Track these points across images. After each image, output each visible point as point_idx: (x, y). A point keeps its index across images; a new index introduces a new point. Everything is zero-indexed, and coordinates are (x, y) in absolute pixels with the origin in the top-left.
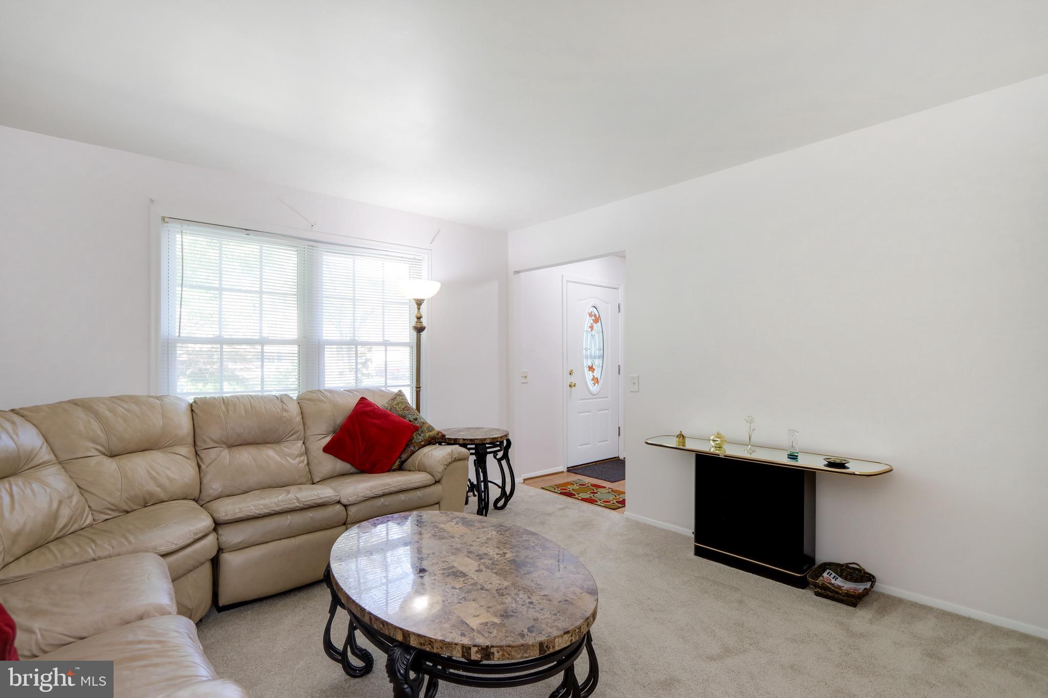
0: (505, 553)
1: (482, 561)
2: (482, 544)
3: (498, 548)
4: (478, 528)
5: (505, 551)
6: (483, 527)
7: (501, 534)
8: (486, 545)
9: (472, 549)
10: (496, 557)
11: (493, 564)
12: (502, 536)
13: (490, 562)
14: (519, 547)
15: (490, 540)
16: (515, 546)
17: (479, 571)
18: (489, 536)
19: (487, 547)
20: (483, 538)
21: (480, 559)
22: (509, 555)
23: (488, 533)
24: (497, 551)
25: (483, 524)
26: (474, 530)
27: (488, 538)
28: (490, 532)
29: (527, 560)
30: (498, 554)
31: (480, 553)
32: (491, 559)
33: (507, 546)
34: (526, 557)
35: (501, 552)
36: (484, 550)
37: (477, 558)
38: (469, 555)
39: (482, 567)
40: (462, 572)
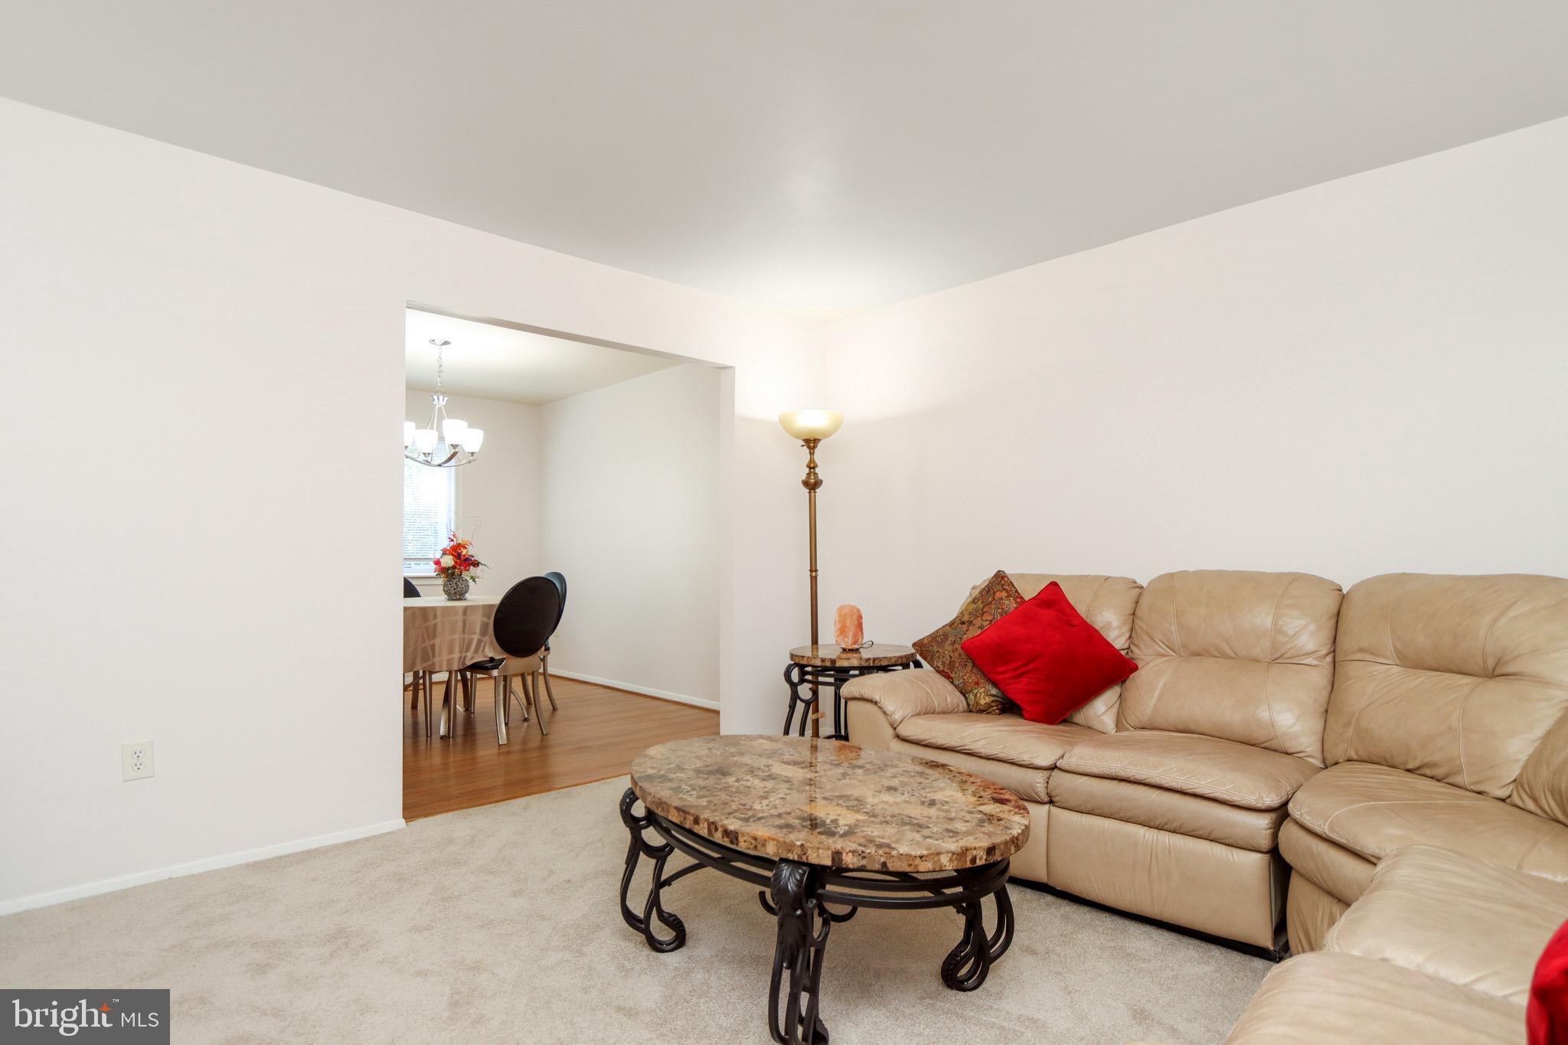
0: (736, 781)
1: (767, 774)
2: (773, 790)
3: (748, 787)
4: (789, 814)
5: (736, 784)
6: (780, 816)
7: (745, 805)
8: (767, 790)
9: (787, 785)
10: (749, 777)
11: (752, 772)
12: (742, 802)
13: (755, 773)
14: (716, 788)
15: (762, 796)
16: (721, 789)
17: (768, 766)
18: (765, 802)
19: (765, 787)
20: (774, 799)
21: (770, 776)
22: (731, 780)
23: (767, 805)
24: (749, 784)
25: (782, 821)
26: (795, 812)
27: (766, 798)
28: (765, 808)
29: (706, 776)
30: (748, 780)
31: (772, 781)
32: (755, 775)
33: (734, 789)
34: (707, 779)
35: (741, 783)
36: (769, 784)
37: (774, 776)
38: (786, 779)
39: (766, 769)
40: (790, 764)
